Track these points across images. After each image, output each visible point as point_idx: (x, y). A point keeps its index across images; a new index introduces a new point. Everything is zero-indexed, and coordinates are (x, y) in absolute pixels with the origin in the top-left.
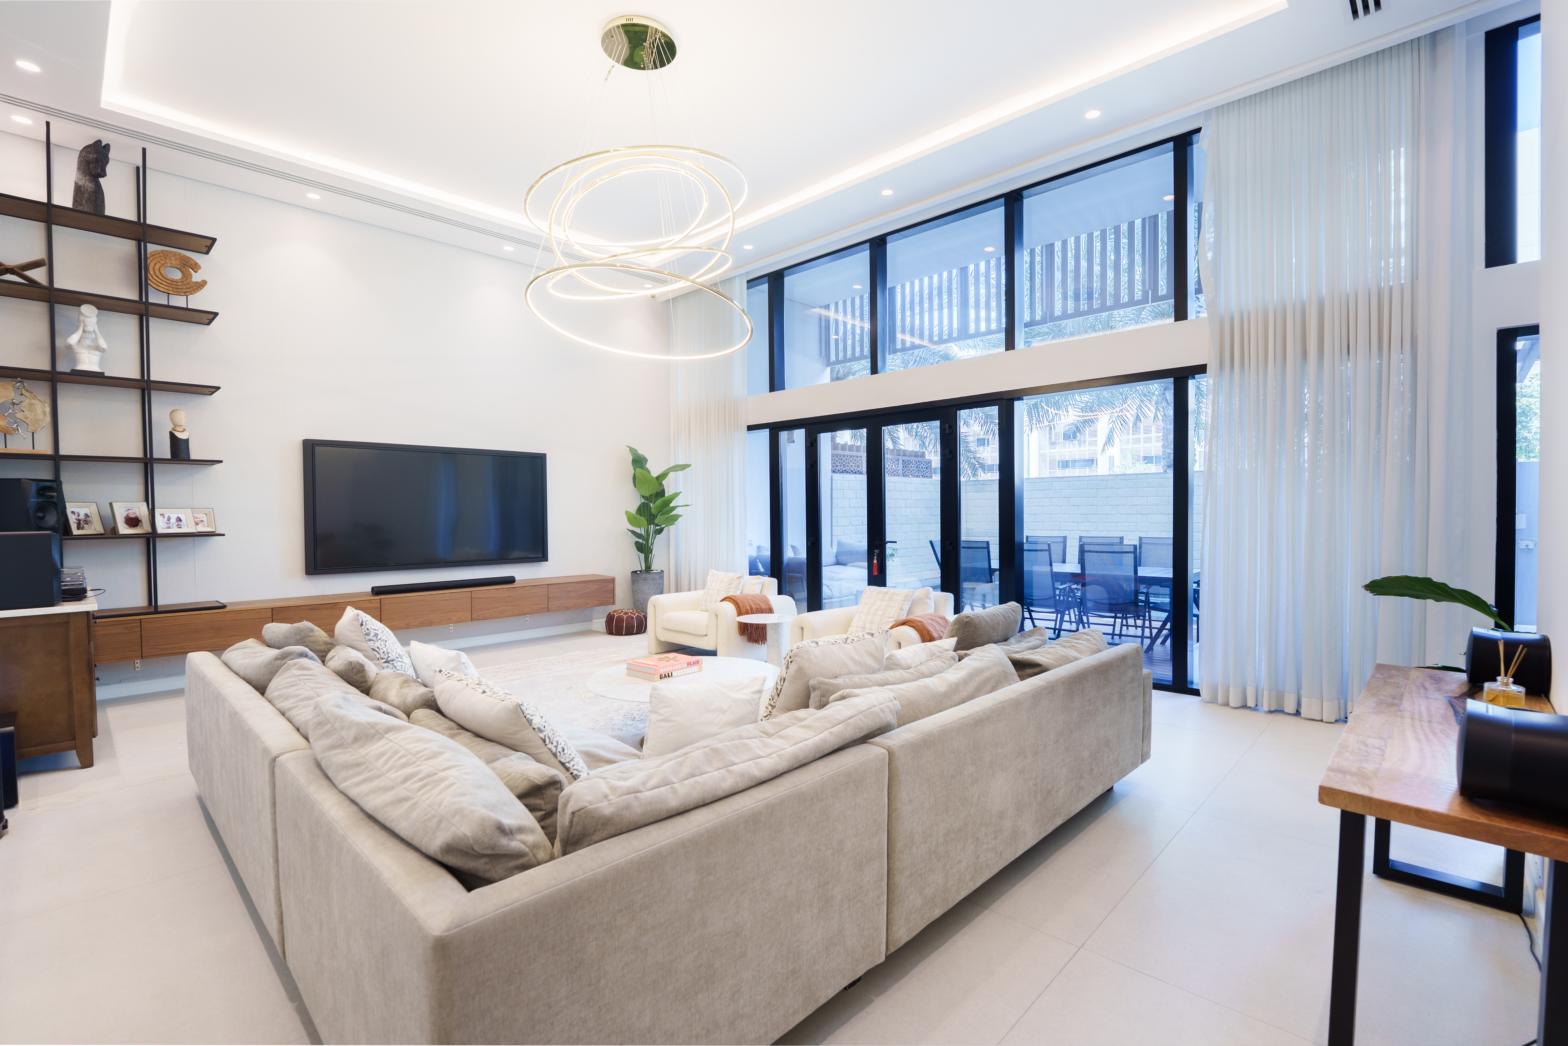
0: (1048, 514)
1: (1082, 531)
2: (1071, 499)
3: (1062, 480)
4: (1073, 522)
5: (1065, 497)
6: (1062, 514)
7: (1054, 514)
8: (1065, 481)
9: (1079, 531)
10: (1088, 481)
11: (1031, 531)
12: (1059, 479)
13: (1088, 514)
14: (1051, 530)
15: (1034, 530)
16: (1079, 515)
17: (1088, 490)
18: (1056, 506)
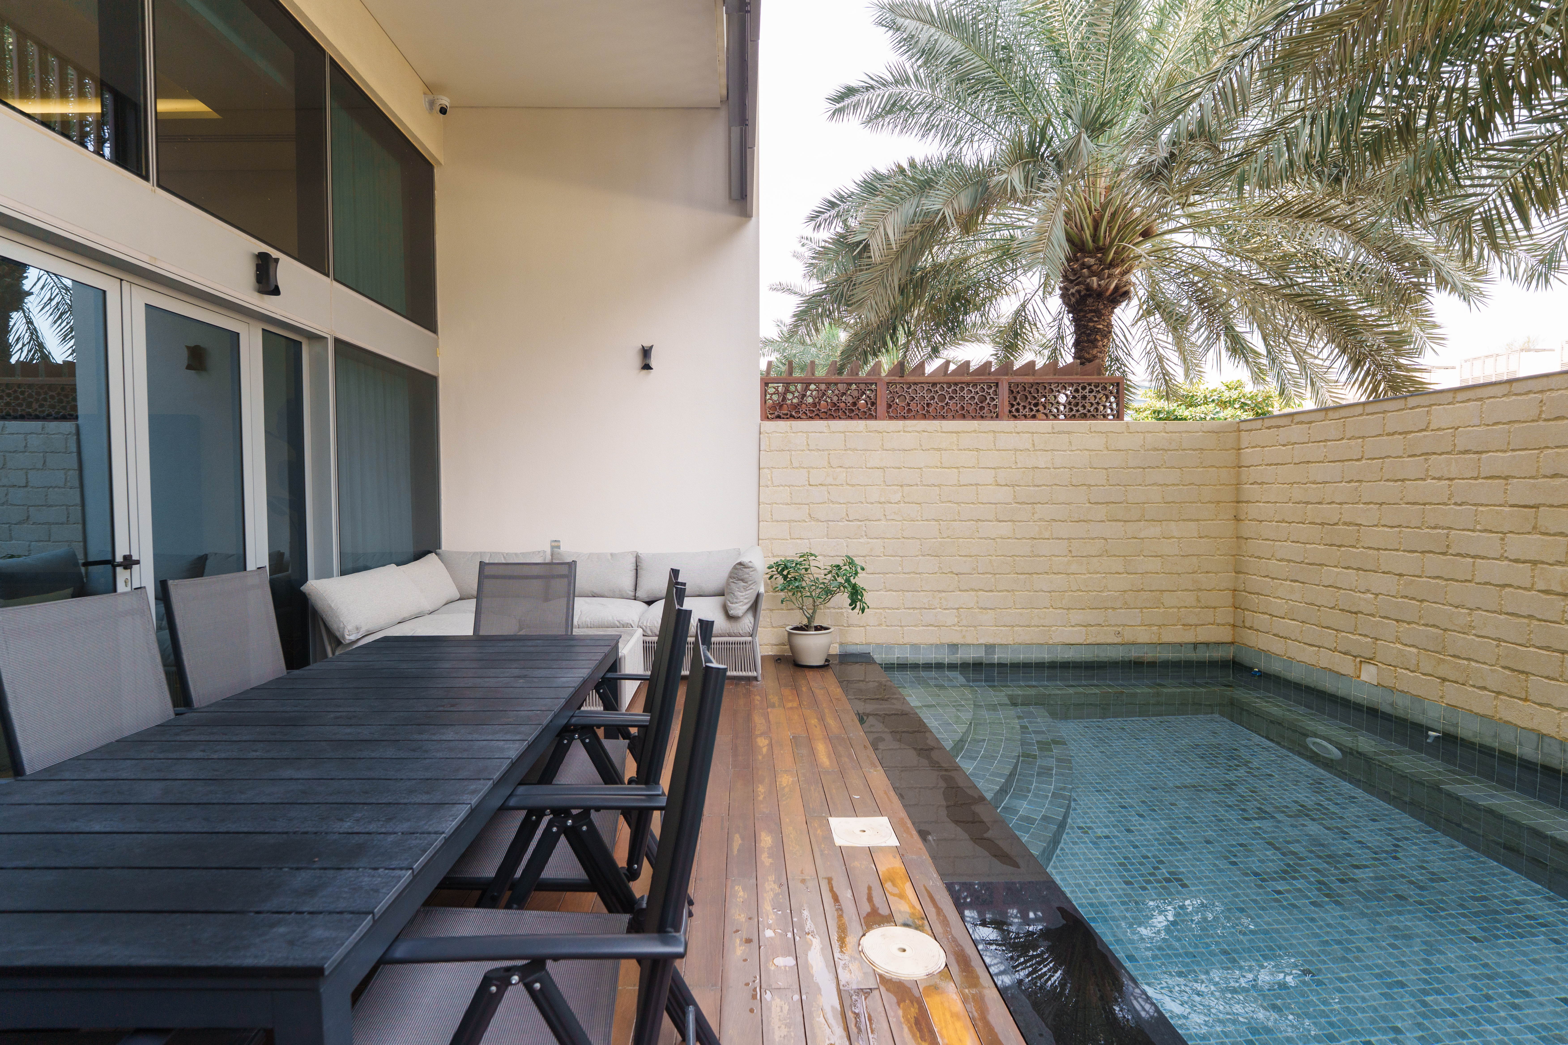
0: (1414, 504)
1: (1516, 561)
2: (1484, 456)
3: (1460, 396)
4: (1485, 531)
5: (1466, 452)
6: (1456, 504)
7: (1431, 504)
8: (1469, 400)
9: (1506, 562)
10: (1542, 392)
11: (1371, 552)
12: (1451, 395)
13: (1536, 507)
14: (1422, 552)
15: (1378, 549)
16: (1507, 509)
17: (1541, 423)
18: (1439, 479)
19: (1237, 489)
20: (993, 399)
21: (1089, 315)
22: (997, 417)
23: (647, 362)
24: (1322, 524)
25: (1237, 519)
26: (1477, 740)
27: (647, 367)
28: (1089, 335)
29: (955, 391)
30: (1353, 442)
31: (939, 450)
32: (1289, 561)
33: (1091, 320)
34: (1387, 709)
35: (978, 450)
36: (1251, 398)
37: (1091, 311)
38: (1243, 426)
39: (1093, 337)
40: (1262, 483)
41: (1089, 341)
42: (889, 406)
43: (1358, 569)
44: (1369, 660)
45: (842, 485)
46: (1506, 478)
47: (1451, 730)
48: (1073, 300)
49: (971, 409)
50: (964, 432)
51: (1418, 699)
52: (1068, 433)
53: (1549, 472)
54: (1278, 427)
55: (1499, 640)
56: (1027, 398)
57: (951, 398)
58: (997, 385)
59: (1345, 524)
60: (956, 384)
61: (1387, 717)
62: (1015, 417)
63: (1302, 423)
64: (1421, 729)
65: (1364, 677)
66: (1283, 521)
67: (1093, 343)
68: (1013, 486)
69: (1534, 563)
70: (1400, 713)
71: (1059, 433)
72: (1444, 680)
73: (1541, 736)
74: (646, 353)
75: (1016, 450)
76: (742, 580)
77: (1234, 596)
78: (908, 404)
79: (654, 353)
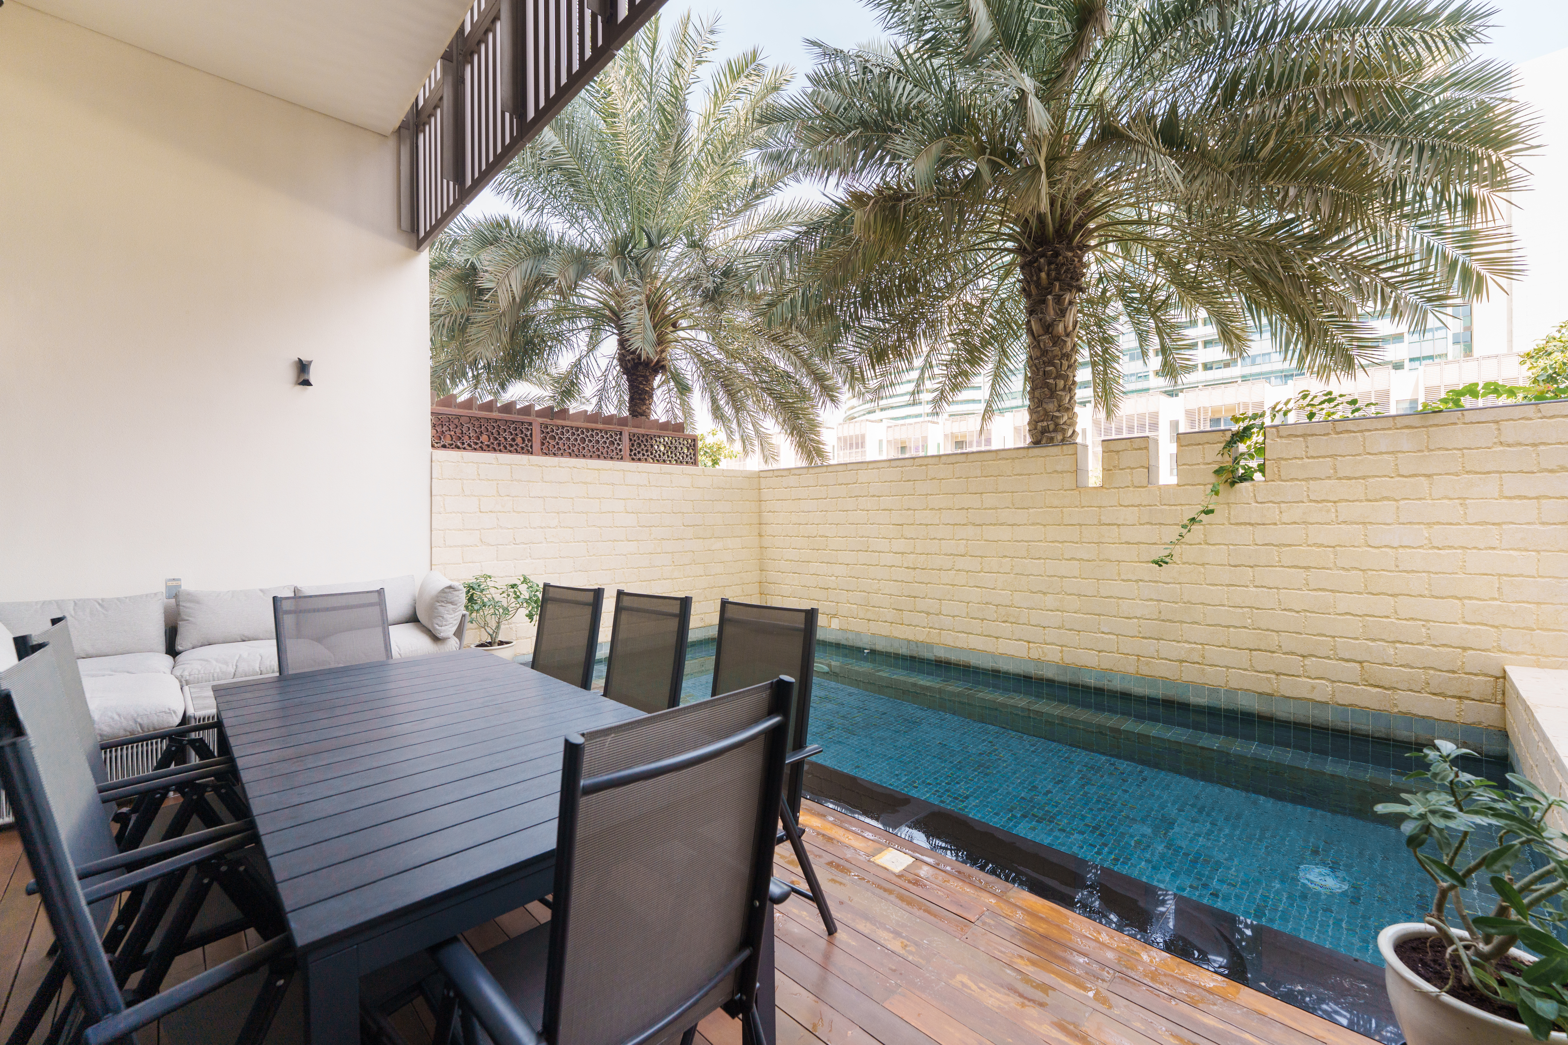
10: (902, 467)
12: (867, 465)
16: (891, 526)
19: (760, 516)
20: (618, 444)
21: (640, 379)
22: (622, 458)
23: (306, 377)
24: (808, 537)
25: (760, 535)
26: (884, 650)
27: (306, 383)
28: (640, 394)
29: (592, 436)
30: (822, 488)
31: (586, 483)
32: (791, 561)
33: (641, 383)
34: (844, 642)
35: (613, 484)
36: (709, 448)
37: (642, 376)
38: (762, 474)
39: (643, 397)
40: (774, 512)
41: (640, 399)
42: (543, 444)
43: (828, 563)
44: (834, 616)
45: (509, 512)
46: (890, 510)
47: (873, 647)
48: (629, 365)
49: (604, 451)
50: (603, 470)
51: (858, 634)
52: (670, 474)
53: (907, 508)
54: (782, 476)
55: (891, 595)
56: (640, 445)
57: (590, 441)
58: (621, 434)
59: (820, 536)
60: (593, 430)
61: (845, 647)
62: (633, 459)
63: (795, 475)
64: (860, 650)
65: (833, 626)
66: (787, 536)
67: (643, 400)
68: (637, 513)
69: (903, 553)
70: (851, 643)
71: (664, 473)
72: (869, 620)
73: (909, 641)
74: (303, 367)
75: (638, 485)
76: (452, 603)
77: (760, 586)
78: (558, 444)
79: (312, 369)
